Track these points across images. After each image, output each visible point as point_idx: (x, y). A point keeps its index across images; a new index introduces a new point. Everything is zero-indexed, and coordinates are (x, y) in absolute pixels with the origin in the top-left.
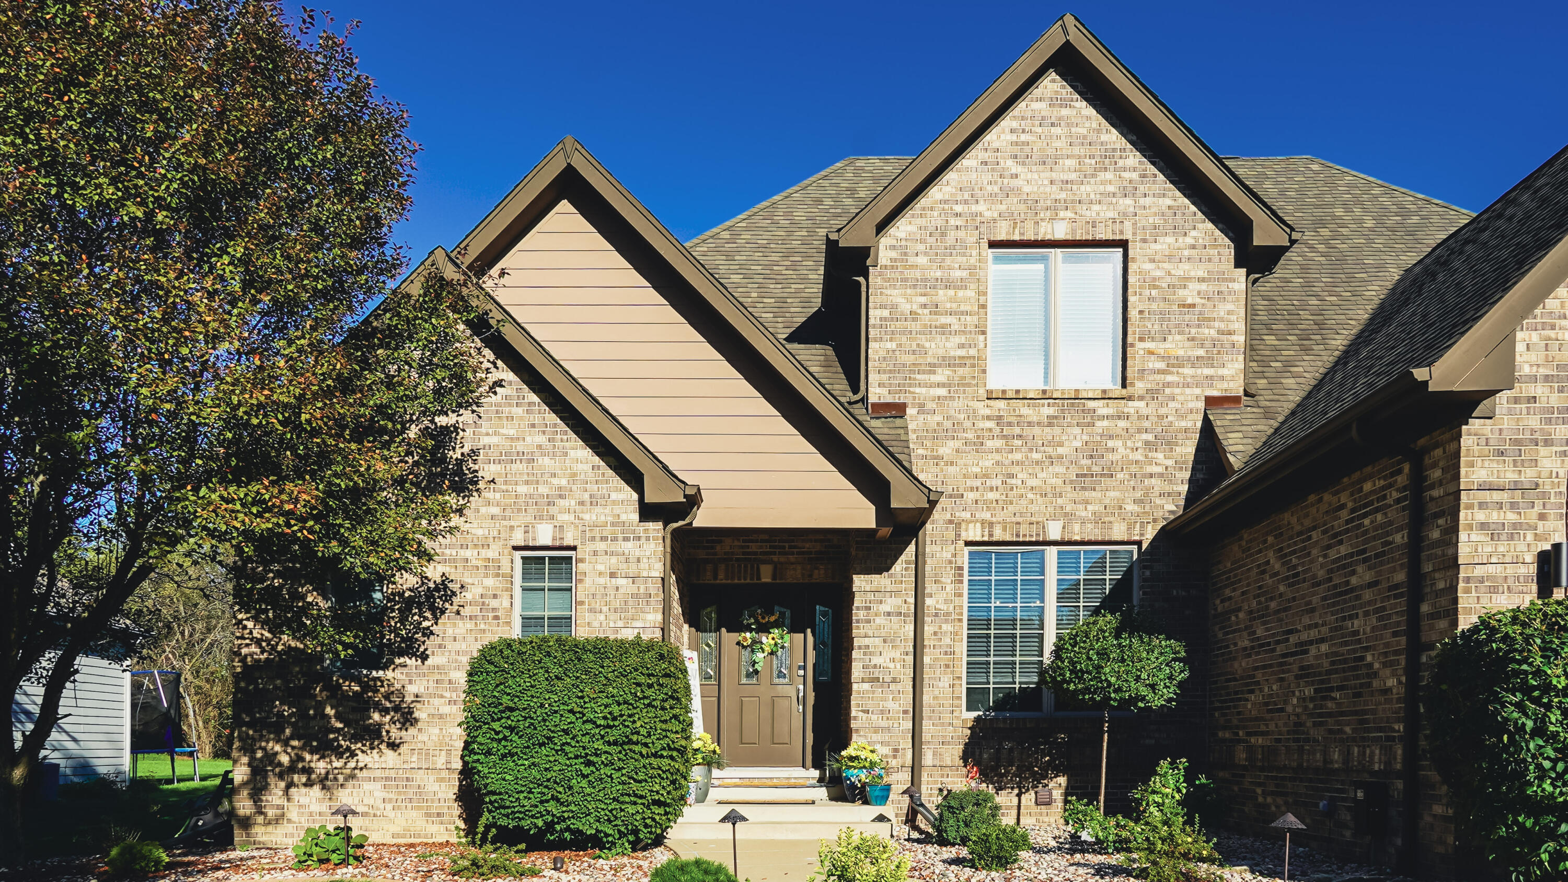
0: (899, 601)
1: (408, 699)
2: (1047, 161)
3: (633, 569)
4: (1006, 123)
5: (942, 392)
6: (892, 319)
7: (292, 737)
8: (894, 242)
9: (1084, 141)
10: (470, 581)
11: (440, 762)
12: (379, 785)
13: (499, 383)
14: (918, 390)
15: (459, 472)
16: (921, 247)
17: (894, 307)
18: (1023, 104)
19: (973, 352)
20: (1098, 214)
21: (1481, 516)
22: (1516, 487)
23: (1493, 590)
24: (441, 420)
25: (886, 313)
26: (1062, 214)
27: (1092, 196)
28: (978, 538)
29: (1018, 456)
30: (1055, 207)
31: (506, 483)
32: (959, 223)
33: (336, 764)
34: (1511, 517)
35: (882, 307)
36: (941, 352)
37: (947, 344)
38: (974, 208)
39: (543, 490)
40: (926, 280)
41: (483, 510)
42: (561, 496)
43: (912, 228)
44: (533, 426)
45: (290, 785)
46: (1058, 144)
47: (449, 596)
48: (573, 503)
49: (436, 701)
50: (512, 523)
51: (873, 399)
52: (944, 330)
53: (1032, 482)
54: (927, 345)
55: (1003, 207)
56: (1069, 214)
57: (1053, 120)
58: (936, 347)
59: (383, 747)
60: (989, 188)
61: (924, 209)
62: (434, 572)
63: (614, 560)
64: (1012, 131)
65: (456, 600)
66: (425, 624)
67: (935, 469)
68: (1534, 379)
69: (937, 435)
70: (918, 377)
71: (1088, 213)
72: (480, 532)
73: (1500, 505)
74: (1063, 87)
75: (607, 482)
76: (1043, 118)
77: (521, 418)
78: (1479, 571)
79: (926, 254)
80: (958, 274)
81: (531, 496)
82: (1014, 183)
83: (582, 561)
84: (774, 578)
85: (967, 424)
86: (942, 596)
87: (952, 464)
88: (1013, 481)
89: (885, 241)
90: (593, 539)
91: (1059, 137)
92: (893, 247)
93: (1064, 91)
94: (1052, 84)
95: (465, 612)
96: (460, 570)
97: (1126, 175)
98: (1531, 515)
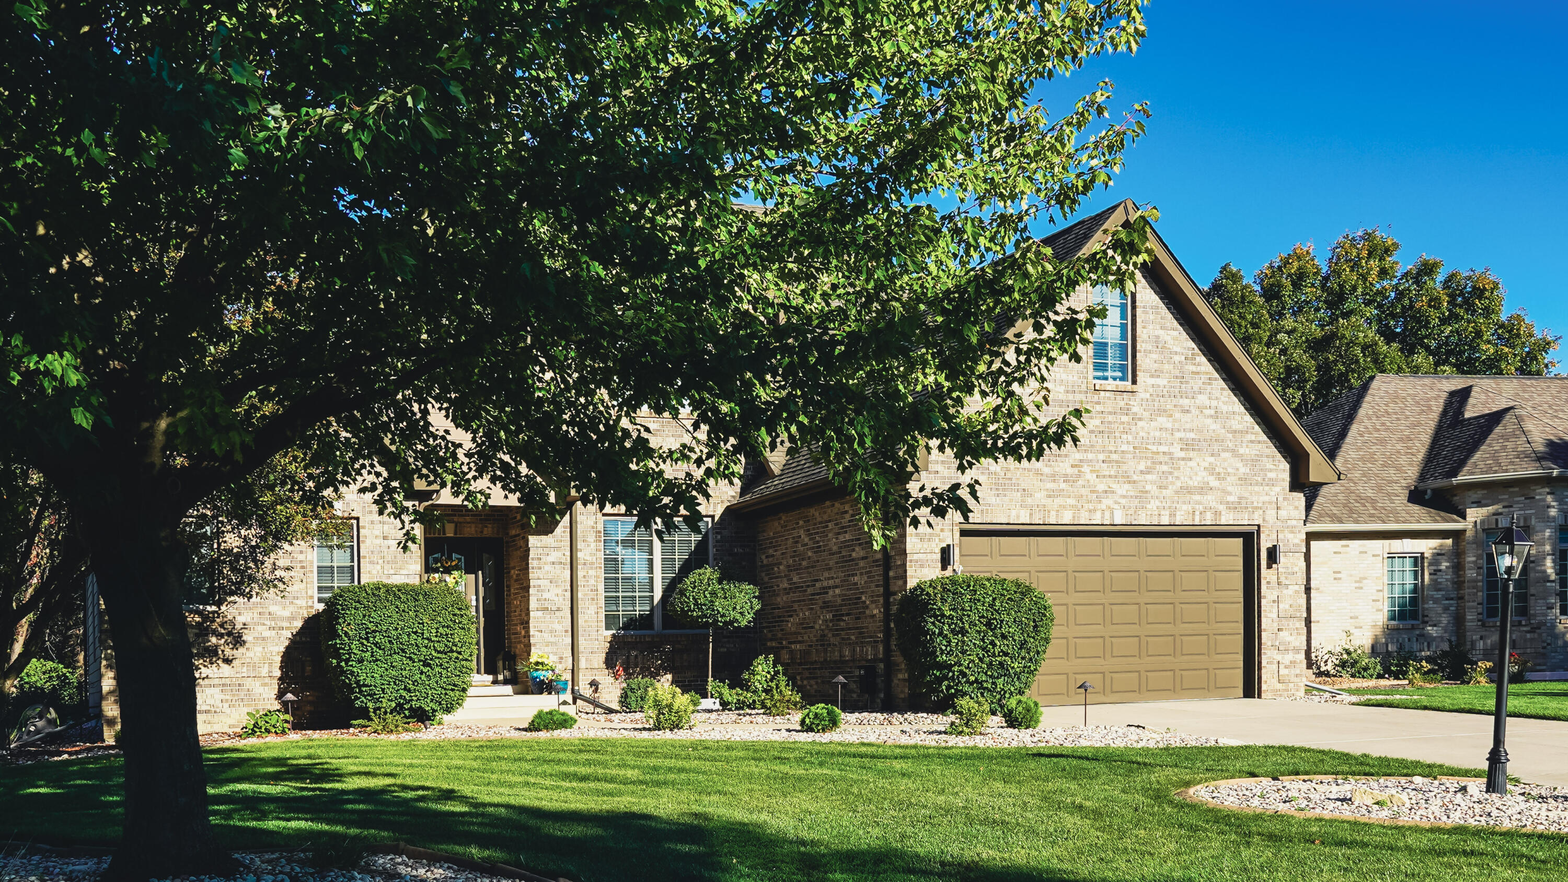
0: (559, 554)
1: (238, 626)
11: (264, 671)
12: (217, 690)
23: (922, 566)
28: (611, 511)
34: (929, 530)
48: (356, 487)
49: (260, 628)
59: (220, 662)
63: (386, 527)
66: (250, 572)
78: (915, 557)
83: (363, 527)
84: (455, 533)
86: (588, 551)
90: (371, 512)
98: (936, 529)
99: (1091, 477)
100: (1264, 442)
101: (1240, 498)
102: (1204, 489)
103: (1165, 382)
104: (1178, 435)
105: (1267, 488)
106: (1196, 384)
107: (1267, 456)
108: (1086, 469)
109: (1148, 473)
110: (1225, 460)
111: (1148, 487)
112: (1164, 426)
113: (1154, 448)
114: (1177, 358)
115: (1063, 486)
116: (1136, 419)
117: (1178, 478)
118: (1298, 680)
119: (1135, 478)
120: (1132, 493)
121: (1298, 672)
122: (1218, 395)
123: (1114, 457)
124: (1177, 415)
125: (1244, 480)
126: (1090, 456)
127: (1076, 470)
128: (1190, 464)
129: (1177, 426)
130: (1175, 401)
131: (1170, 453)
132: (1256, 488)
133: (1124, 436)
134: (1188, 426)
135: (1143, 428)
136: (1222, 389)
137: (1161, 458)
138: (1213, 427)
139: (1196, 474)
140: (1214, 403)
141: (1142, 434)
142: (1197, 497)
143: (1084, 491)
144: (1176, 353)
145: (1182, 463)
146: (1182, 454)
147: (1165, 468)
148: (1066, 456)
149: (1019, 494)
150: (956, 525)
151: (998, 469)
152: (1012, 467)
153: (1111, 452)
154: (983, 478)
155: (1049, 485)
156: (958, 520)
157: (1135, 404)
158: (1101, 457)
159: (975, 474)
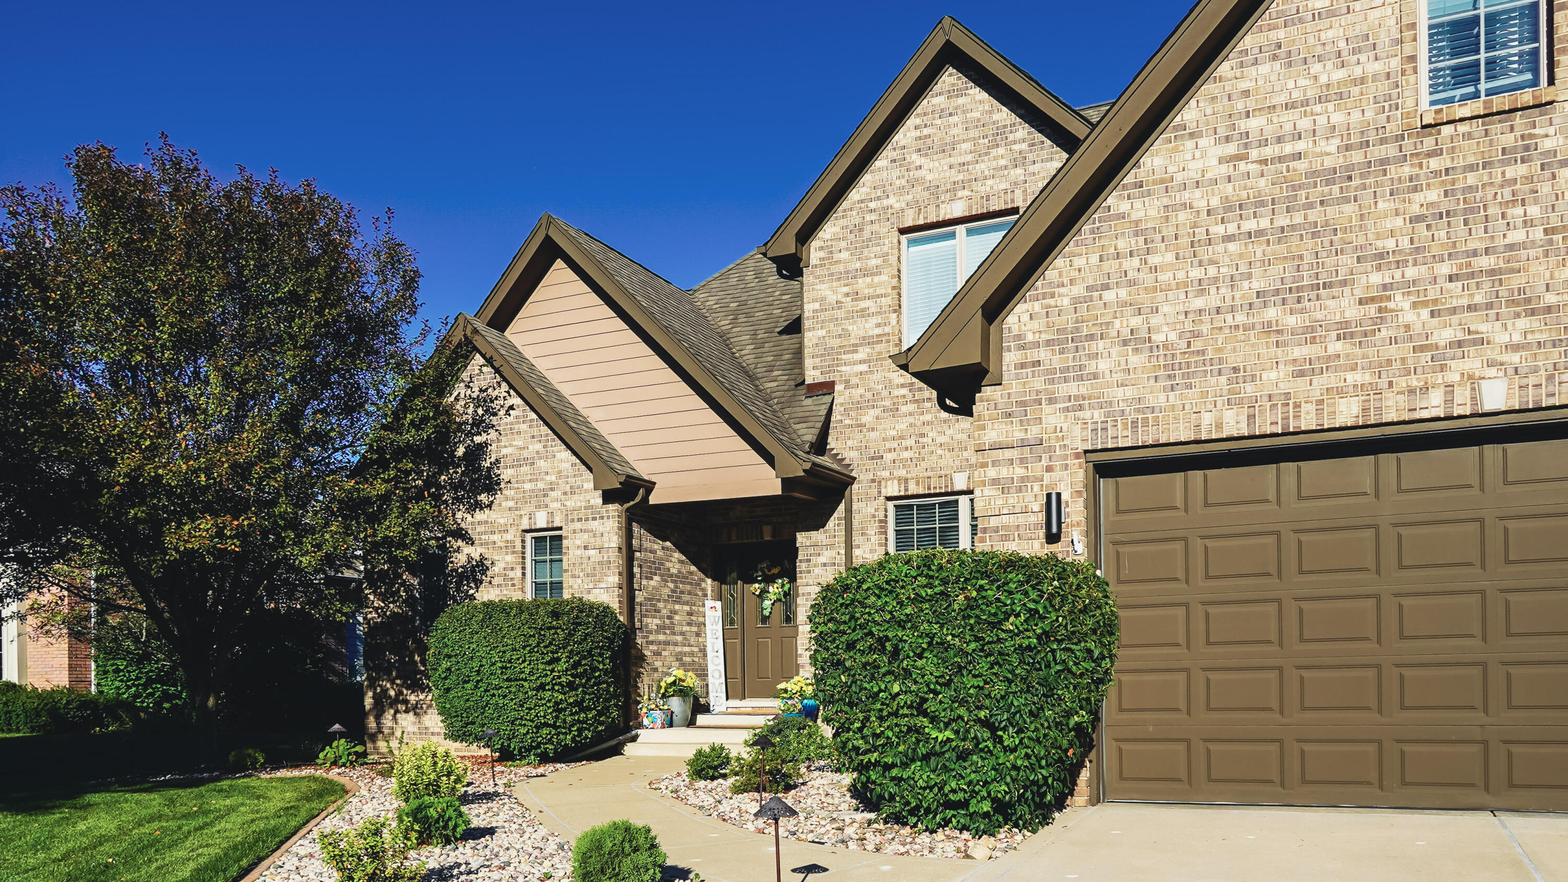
0: (832, 554)
2: (947, 149)
3: (598, 544)
4: (912, 121)
5: (864, 367)
6: (822, 310)
7: (396, 677)
8: (822, 244)
9: (979, 123)
10: (496, 558)
13: (512, 408)
14: (843, 368)
15: (489, 477)
16: (843, 244)
17: (823, 299)
18: (925, 101)
19: (887, 329)
20: (992, 188)
21: (991, 473)
22: (1024, 444)
23: (1005, 538)
24: (478, 439)
25: (817, 306)
26: (960, 194)
27: (987, 173)
28: (896, 494)
29: (928, 417)
30: (954, 189)
31: (517, 482)
32: (873, 218)
33: (421, 697)
34: (1019, 471)
35: (814, 301)
36: (862, 333)
38: (886, 202)
39: (541, 485)
40: (847, 272)
41: (504, 504)
42: (552, 489)
43: (836, 229)
44: (533, 436)
45: (396, 713)
46: (955, 131)
47: (485, 570)
48: (560, 493)
50: (522, 512)
51: (809, 381)
52: (864, 314)
53: (941, 439)
54: (850, 328)
55: (910, 197)
56: (966, 193)
57: (951, 110)
58: (858, 329)
60: (898, 182)
61: (845, 211)
62: (475, 552)
63: (586, 536)
64: (917, 127)
65: (489, 573)
66: (471, 592)
67: (859, 436)
68: (1037, 344)
69: (859, 406)
70: (844, 357)
71: (983, 188)
72: (502, 521)
73: (1011, 461)
74: (959, 78)
75: (581, 475)
76: (942, 111)
77: (525, 431)
78: (994, 522)
79: (847, 249)
80: (874, 262)
81: (533, 491)
82: (919, 173)
83: (566, 538)
84: (773, 536)
85: (885, 393)
86: (867, 547)
87: (873, 429)
88: (925, 440)
89: (815, 244)
90: (573, 520)
91: (956, 125)
92: (821, 248)
93: (960, 82)
94: (950, 78)
95: (495, 581)
96: (491, 550)
97: (1016, 147)
98: (1037, 468)
99: (1415, 317)
108: (1400, 301)
115: (1337, 346)
116: (1554, 163)
119: (1549, 300)
120: (1544, 338)
123: (1485, 261)
126: (1412, 271)
127: (1372, 308)
133: (1518, 210)
148: (1344, 283)
149: (1223, 379)
150: (1077, 456)
151: (1173, 336)
152: (1205, 328)
153: (1475, 253)
154: (1136, 360)
155: (1298, 352)
156: (1082, 447)
157: (1551, 130)
158: (1445, 269)
159: (1120, 354)
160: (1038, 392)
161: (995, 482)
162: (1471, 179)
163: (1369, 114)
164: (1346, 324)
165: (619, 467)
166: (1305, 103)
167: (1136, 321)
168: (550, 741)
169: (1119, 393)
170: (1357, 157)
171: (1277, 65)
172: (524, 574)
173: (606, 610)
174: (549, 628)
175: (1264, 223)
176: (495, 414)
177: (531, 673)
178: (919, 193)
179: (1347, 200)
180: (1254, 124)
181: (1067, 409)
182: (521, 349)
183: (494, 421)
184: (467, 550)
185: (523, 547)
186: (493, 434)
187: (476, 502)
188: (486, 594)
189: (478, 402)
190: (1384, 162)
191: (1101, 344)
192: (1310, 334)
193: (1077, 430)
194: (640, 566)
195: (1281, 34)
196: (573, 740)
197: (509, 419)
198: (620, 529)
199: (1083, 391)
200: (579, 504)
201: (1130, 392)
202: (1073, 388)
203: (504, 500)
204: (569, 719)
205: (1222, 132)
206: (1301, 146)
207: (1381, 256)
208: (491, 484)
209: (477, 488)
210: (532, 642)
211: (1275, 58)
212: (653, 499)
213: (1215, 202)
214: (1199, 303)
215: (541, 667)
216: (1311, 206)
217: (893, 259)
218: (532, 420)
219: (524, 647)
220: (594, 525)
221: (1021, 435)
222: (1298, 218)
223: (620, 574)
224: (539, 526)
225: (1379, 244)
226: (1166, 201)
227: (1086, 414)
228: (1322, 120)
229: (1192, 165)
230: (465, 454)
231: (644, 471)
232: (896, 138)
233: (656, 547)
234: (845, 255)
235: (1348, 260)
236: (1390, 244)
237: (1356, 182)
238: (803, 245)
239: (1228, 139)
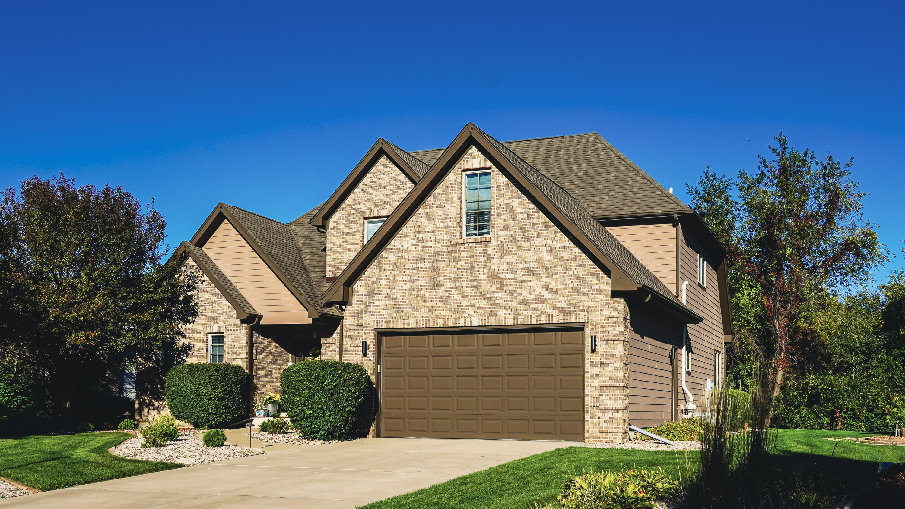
0: (335, 344)
2: (382, 188)
3: (238, 340)
4: (369, 175)
6: (333, 248)
7: (150, 395)
8: (334, 220)
9: (394, 179)
10: (196, 344)
13: (204, 281)
15: (193, 310)
16: (342, 221)
17: (334, 243)
18: (375, 167)
21: (349, 333)
22: (357, 325)
23: (352, 354)
24: (189, 293)
25: (332, 245)
26: (386, 206)
27: (396, 199)
30: (384, 204)
31: (206, 313)
32: (354, 212)
33: (161, 403)
34: (356, 334)
35: (331, 243)
37: (351, 255)
38: (359, 206)
39: (215, 314)
40: (343, 233)
41: (199, 321)
42: (220, 317)
44: (213, 294)
45: (149, 410)
46: (385, 181)
47: (190, 349)
48: (223, 319)
50: (207, 325)
51: (327, 276)
54: (344, 256)
55: (368, 206)
56: (388, 206)
57: (384, 172)
58: (347, 256)
60: (363, 199)
61: (343, 208)
62: (186, 341)
63: (233, 337)
64: (371, 178)
65: (192, 350)
66: (184, 358)
68: (362, 295)
70: (341, 267)
71: (394, 205)
72: (199, 329)
73: (354, 331)
74: (387, 160)
76: (381, 172)
77: (210, 292)
78: (349, 349)
79: (344, 224)
80: (354, 230)
81: (212, 317)
82: (371, 196)
83: (225, 337)
84: (317, 337)
89: (331, 220)
90: (228, 330)
91: (385, 179)
92: (334, 222)
93: (387, 162)
94: (384, 160)
95: (195, 354)
96: (193, 341)
98: (361, 333)
99: (458, 297)
100: (590, 265)
101: (570, 305)
102: (540, 300)
103: (512, 233)
104: (521, 266)
105: (591, 297)
106: (535, 231)
107: (593, 275)
108: (454, 292)
109: (498, 292)
110: (557, 280)
111: (498, 301)
112: (510, 261)
113: (503, 276)
114: (521, 216)
115: (439, 304)
116: (490, 258)
117: (520, 294)
118: (616, 431)
119: (489, 296)
120: (487, 306)
121: (616, 425)
122: (553, 237)
123: (474, 284)
124: (521, 253)
125: (573, 292)
126: (457, 284)
127: (448, 293)
128: (529, 284)
129: (520, 260)
130: (519, 244)
131: (515, 278)
132: (583, 297)
133: (482, 270)
134: (528, 260)
135: (495, 264)
136: (556, 232)
137: (508, 282)
138: (549, 258)
139: (534, 290)
140: (549, 242)
141: (494, 268)
142: (535, 306)
143: (453, 306)
144: (520, 213)
145: (524, 284)
146: (524, 278)
147: (511, 288)
148: (441, 285)
149: (411, 310)
150: (372, 330)
151: (398, 296)
152: (407, 295)
153: (472, 281)
154: (389, 302)
155: (430, 304)
156: (373, 327)
157: (490, 249)
158: (465, 284)
159: (384, 300)
160: (362, 309)
161: (349, 336)
162: (472, 260)
163: (449, 238)
164: (441, 297)
165: (247, 310)
166: (433, 232)
167: (389, 291)
168: (214, 420)
169: (384, 312)
170: (445, 249)
171: (427, 219)
172: (207, 351)
173: (239, 368)
174: (214, 376)
175: (422, 265)
176: (197, 283)
177: (206, 393)
178: (371, 204)
179: (443, 261)
180: (420, 236)
181: (370, 315)
182: (209, 256)
183: (197, 286)
184: (183, 340)
185: (207, 340)
186: (195, 292)
187: (188, 320)
188: (191, 360)
189: (190, 278)
190: (452, 251)
191: (379, 296)
192: (433, 299)
193: (372, 322)
194: (257, 349)
195: (428, 210)
196: (223, 419)
197: (203, 286)
198: (247, 334)
199: (374, 310)
200: (231, 323)
201: (386, 312)
202: (371, 309)
203: (200, 319)
204: (221, 411)
205: (413, 237)
206: (432, 244)
207: (450, 278)
208: (195, 313)
209: (188, 314)
210: (207, 381)
211: (426, 217)
212: (262, 322)
213: (410, 257)
214: (405, 287)
215: (210, 390)
216: (434, 262)
217: (361, 230)
218: (212, 287)
219: (204, 383)
220: (237, 332)
221: (357, 322)
222: (431, 266)
223: (247, 353)
224: (214, 332)
225: (450, 275)
226: (398, 255)
227: (375, 317)
228: (437, 237)
229: (405, 245)
230: (183, 299)
231: (259, 310)
232: (363, 181)
233: (264, 341)
234: (342, 226)
235: (442, 279)
236: (452, 275)
237: (445, 256)
238: (327, 220)
239: (414, 239)
